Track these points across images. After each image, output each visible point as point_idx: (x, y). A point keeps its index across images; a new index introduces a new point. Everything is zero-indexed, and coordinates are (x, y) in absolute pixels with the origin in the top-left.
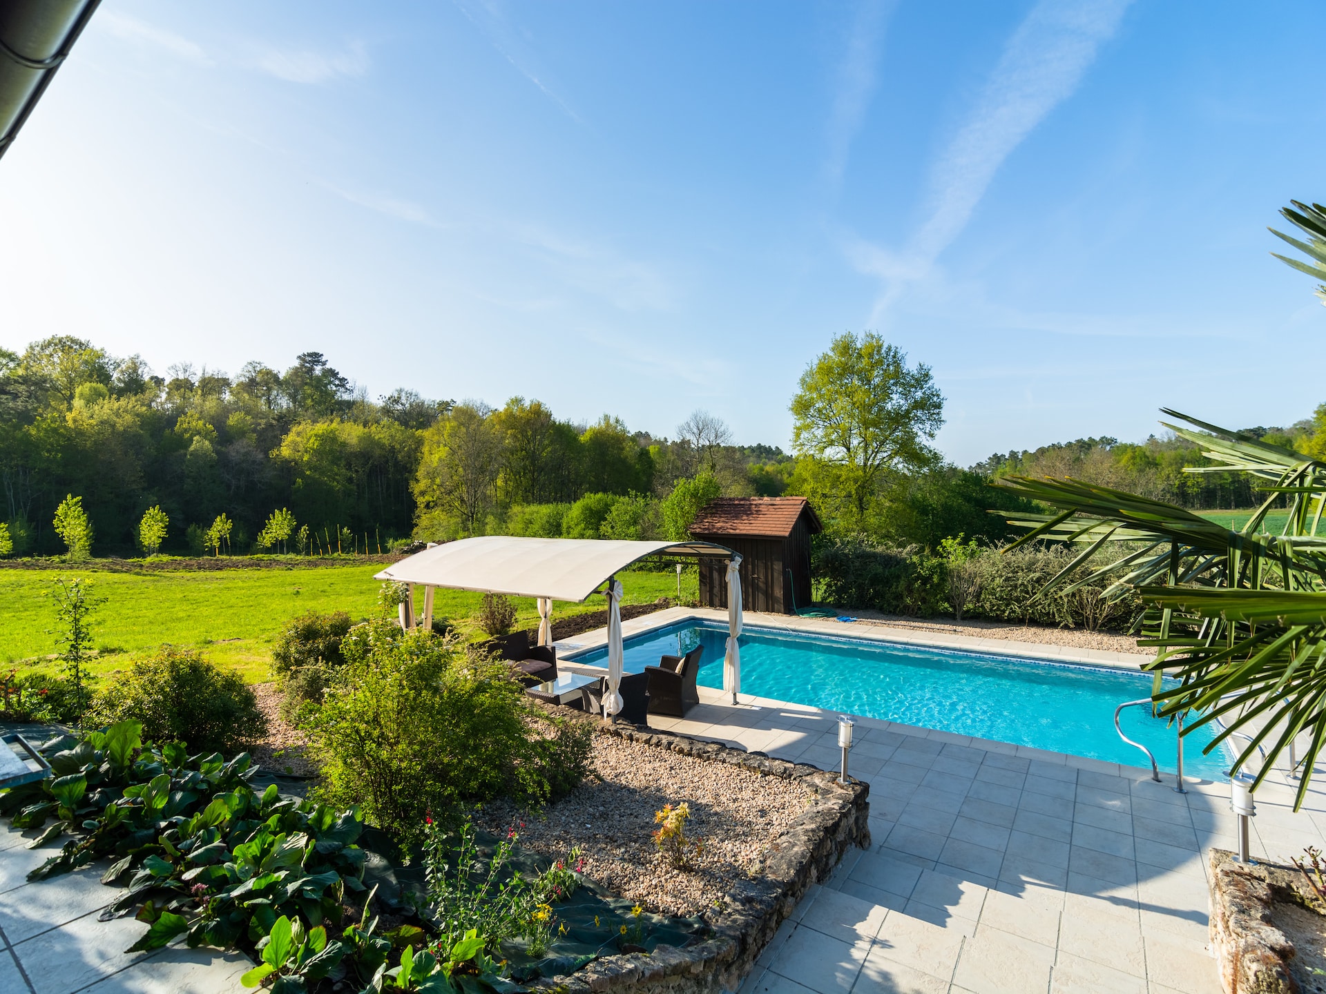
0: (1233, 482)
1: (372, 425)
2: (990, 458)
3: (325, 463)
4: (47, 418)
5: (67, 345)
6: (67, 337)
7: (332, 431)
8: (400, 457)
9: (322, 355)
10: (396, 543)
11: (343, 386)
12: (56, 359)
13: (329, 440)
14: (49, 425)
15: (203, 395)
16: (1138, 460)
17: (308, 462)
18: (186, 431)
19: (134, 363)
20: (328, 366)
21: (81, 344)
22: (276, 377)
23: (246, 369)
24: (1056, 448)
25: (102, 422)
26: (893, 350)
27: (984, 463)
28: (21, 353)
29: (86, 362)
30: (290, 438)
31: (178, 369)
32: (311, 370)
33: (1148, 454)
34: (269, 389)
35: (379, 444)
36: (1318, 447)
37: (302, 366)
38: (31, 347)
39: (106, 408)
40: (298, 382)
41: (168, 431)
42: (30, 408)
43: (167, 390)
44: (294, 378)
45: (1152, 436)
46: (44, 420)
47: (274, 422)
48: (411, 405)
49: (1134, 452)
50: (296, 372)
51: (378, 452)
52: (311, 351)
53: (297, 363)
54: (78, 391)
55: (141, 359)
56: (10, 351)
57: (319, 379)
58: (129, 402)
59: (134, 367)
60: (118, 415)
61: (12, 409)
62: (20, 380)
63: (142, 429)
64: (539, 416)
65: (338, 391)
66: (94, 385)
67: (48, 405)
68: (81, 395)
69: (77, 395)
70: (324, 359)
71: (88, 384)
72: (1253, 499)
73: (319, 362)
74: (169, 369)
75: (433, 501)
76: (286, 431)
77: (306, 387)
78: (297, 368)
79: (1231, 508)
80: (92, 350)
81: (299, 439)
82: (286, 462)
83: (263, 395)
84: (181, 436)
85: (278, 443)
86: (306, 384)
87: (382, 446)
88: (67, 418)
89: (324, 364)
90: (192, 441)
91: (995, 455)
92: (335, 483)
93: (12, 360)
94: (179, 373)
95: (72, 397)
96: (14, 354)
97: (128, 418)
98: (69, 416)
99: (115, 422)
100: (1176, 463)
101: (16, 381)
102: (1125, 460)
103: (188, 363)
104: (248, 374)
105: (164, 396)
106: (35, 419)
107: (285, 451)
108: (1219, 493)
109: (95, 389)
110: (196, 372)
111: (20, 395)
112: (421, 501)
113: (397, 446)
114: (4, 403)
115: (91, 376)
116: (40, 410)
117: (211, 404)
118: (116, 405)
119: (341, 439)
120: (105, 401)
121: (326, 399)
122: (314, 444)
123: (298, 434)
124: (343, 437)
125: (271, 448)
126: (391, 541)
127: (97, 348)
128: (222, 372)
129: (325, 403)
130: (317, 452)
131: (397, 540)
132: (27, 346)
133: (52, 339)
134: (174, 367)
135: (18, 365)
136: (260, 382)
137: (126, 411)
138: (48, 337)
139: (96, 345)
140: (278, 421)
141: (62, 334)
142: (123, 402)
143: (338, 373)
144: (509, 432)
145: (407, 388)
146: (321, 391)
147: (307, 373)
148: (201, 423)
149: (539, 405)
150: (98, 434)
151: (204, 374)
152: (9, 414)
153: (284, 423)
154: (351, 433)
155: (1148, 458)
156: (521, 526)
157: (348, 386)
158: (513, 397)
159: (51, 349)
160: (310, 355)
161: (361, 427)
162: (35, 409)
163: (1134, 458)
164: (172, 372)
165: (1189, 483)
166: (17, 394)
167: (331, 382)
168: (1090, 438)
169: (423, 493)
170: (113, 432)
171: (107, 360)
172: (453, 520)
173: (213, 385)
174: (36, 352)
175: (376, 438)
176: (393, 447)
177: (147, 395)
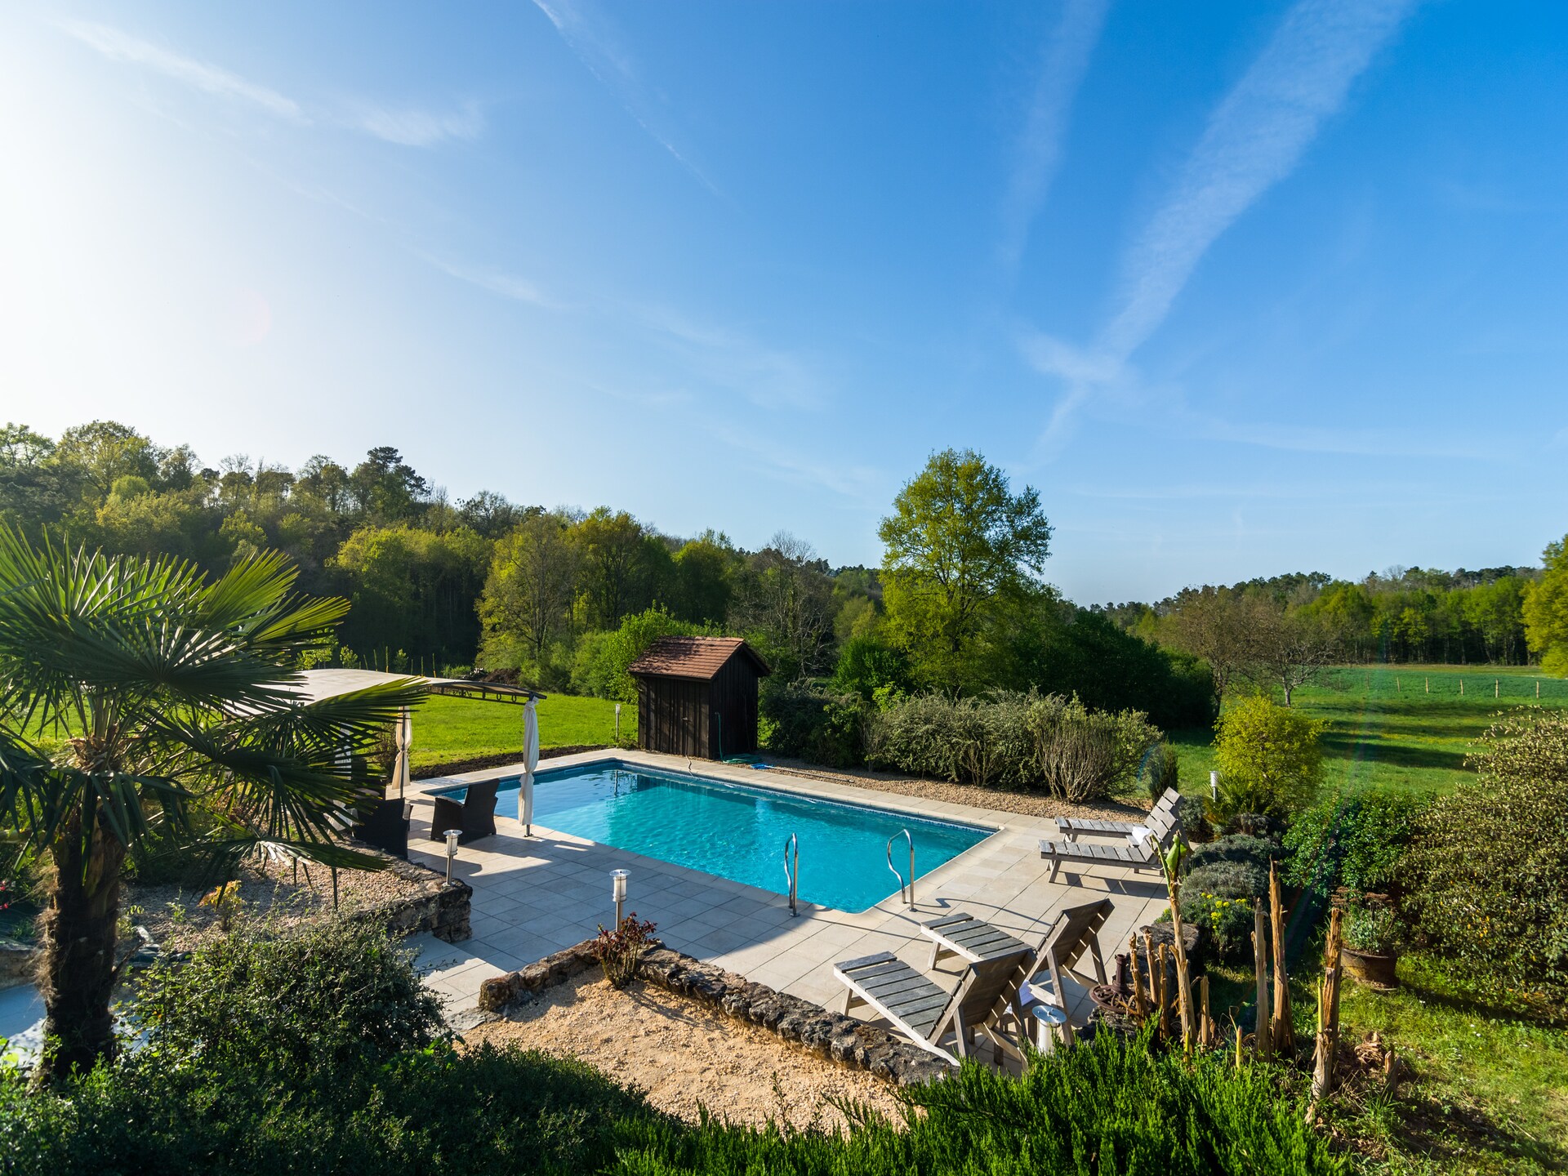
0: (1464, 632)
1: (446, 532)
2: (1179, 594)
3: (386, 576)
4: (75, 515)
5: (110, 432)
6: (110, 423)
7: (396, 539)
8: (475, 571)
9: (397, 451)
10: (453, 670)
11: (419, 486)
12: (95, 448)
13: (393, 548)
14: (77, 523)
15: (259, 492)
16: (1350, 601)
17: (367, 573)
18: (231, 533)
19: (181, 454)
20: (403, 463)
21: (125, 431)
22: (342, 474)
23: (310, 464)
24: (1258, 584)
25: (138, 521)
26: (995, 472)
27: (1173, 598)
28: (57, 439)
29: (127, 452)
30: (348, 545)
31: (232, 462)
32: (384, 466)
33: (1362, 594)
34: (334, 489)
35: (452, 555)
36: (1547, 594)
37: (373, 462)
38: (69, 434)
39: (144, 505)
40: (368, 481)
41: (212, 533)
42: (57, 502)
43: (221, 485)
44: (364, 476)
45: (1373, 573)
46: (72, 516)
47: (334, 526)
48: (495, 510)
49: (1346, 593)
50: (365, 469)
51: (450, 564)
52: (384, 446)
53: (367, 459)
54: (115, 485)
55: (190, 450)
56: (44, 437)
57: (391, 478)
58: (172, 500)
59: (183, 456)
60: (156, 513)
61: (37, 503)
62: (50, 471)
63: (181, 530)
64: (625, 530)
65: (413, 491)
66: (133, 478)
67: (78, 500)
68: (118, 490)
69: (114, 489)
70: (398, 455)
71: (127, 477)
72: (1488, 653)
73: (392, 458)
74: (222, 461)
75: (499, 624)
76: (346, 537)
77: (376, 487)
78: (366, 465)
79: (1460, 663)
80: (136, 438)
81: (357, 547)
82: (343, 572)
83: (328, 494)
84: (225, 538)
85: (334, 551)
86: (377, 483)
87: (456, 558)
88: (98, 515)
89: (399, 460)
90: (236, 544)
91: (1186, 590)
92: (397, 599)
93: (47, 447)
94: (233, 466)
95: (109, 491)
96: (48, 441)
97: (167, 516)
98: (100, 513)
99: (152, 521)
100: (1396, 607)
101: (45, 472)
102: (1334, 600)
103: (244, 456)
104: (311, 470)
105: (217, 491)
106: (60, 516)
107: (343, 560)
108: (1448, 645)
109: (134, 483)
110: (253, 466)
111: (49, 487)
112: (487, 622)
113: (473, 558)
114: (28, 497)
115: (132, 468)
116: (69, 506)
117: (266, 503)
118: (156, 501)
119: (407, 549)
120: (143, 498)
121: (398, 501)
122: (375, 552)
123: (360, 541)
124: (410, 546)
125: (328, 556)
126: (448, 668)
127: (143, 436)
128: (283, 466)
129: (397, 505)
130: (379, 563)
131: (454, 667)
132: (64, 431)
133: (93, 425)
134: (228, 460)
135: (53, 453)
136: (326, 479)
137: (166, 509)
138: (89, 422)
139: (141, 432)
140: (339, 525)
141: (104, 420)
142: (163, 498)
143: (414, 472)
144: (591, 546)
145: (492, 491)
146: (394, 492)
147: (378, 470)
148: (249, 525)
149: (627, 517)
150: (132, 534)
151: (260, 468)
152: (34, 509)
153: (345, 527)
154: (421, 541)
155: (1362, 599)
156: (588, 655)
157: (424, 487)
158: (599, 507)
159: (90, 436)
160: (382, 450)
161: (433, 535)
162: (65, 504)
163: (1345, 599)
164: (225, 465)
165: (1410, 632)
166: (46, 486)
167: (405, 482)
168: (1298, 573)
169: (490, 614)
170: (149, 533)
171: (151, 451)
172: (519, 646)
173: (273, 480)
174: (74, 439)
175: (450, 547)
176: (468, 559)
177: (192, 491)
